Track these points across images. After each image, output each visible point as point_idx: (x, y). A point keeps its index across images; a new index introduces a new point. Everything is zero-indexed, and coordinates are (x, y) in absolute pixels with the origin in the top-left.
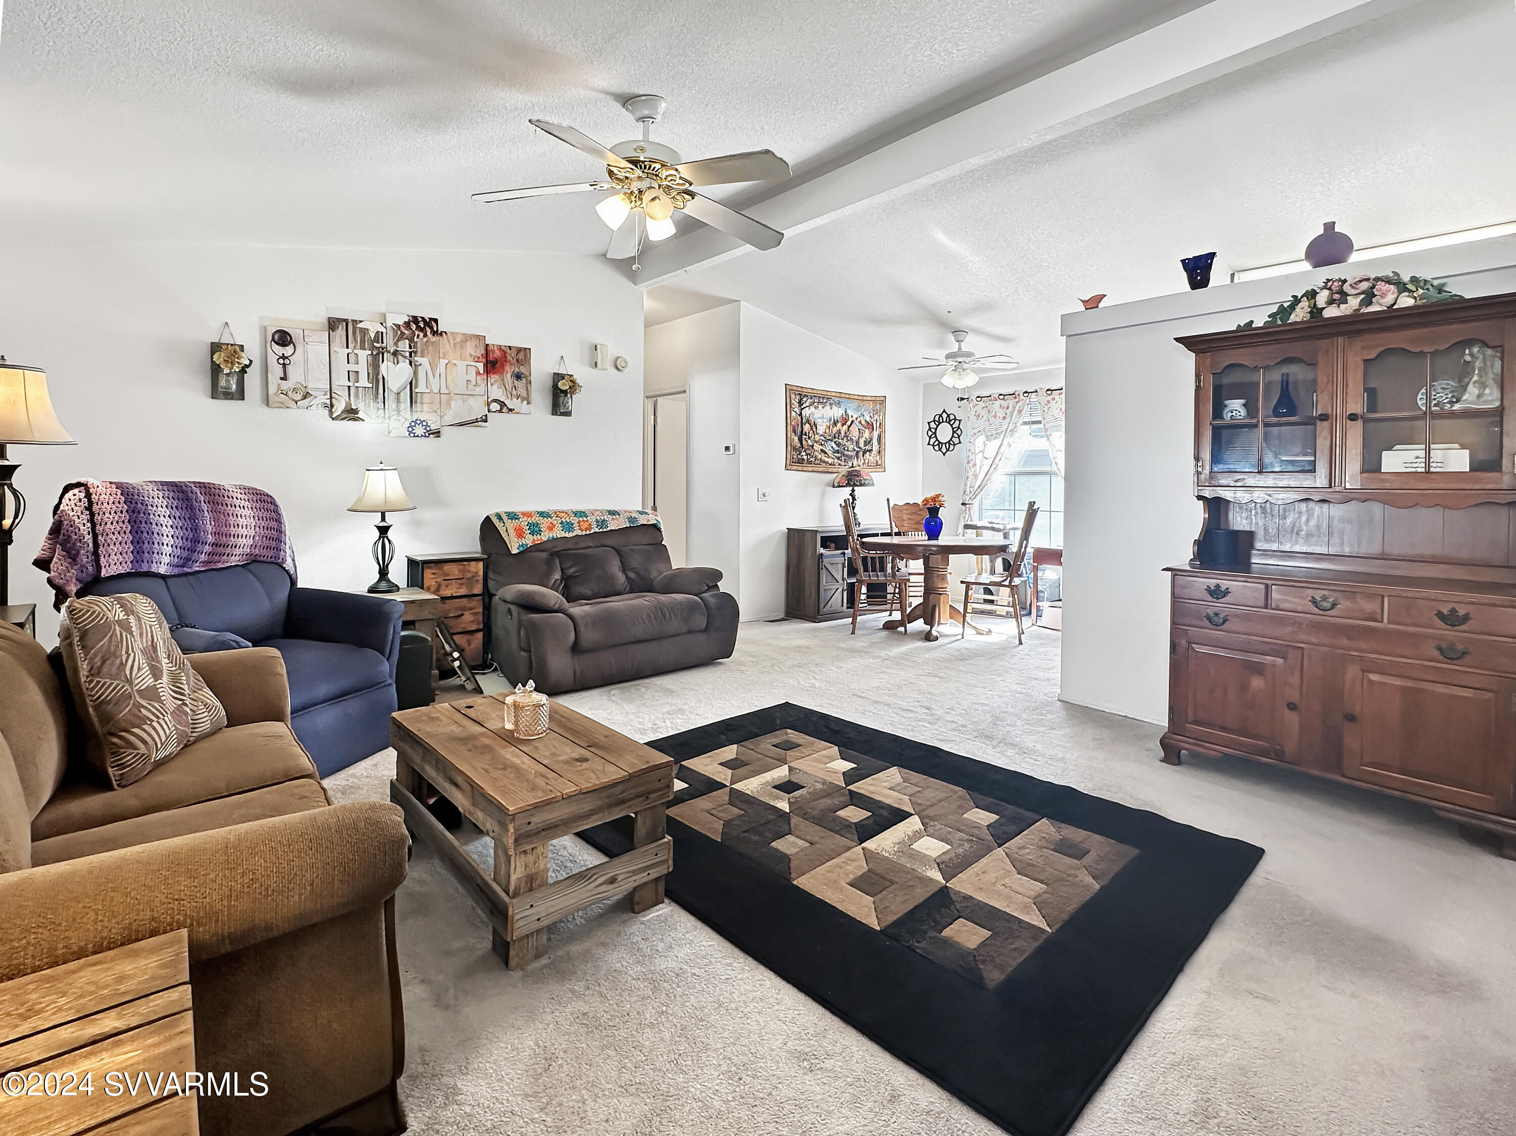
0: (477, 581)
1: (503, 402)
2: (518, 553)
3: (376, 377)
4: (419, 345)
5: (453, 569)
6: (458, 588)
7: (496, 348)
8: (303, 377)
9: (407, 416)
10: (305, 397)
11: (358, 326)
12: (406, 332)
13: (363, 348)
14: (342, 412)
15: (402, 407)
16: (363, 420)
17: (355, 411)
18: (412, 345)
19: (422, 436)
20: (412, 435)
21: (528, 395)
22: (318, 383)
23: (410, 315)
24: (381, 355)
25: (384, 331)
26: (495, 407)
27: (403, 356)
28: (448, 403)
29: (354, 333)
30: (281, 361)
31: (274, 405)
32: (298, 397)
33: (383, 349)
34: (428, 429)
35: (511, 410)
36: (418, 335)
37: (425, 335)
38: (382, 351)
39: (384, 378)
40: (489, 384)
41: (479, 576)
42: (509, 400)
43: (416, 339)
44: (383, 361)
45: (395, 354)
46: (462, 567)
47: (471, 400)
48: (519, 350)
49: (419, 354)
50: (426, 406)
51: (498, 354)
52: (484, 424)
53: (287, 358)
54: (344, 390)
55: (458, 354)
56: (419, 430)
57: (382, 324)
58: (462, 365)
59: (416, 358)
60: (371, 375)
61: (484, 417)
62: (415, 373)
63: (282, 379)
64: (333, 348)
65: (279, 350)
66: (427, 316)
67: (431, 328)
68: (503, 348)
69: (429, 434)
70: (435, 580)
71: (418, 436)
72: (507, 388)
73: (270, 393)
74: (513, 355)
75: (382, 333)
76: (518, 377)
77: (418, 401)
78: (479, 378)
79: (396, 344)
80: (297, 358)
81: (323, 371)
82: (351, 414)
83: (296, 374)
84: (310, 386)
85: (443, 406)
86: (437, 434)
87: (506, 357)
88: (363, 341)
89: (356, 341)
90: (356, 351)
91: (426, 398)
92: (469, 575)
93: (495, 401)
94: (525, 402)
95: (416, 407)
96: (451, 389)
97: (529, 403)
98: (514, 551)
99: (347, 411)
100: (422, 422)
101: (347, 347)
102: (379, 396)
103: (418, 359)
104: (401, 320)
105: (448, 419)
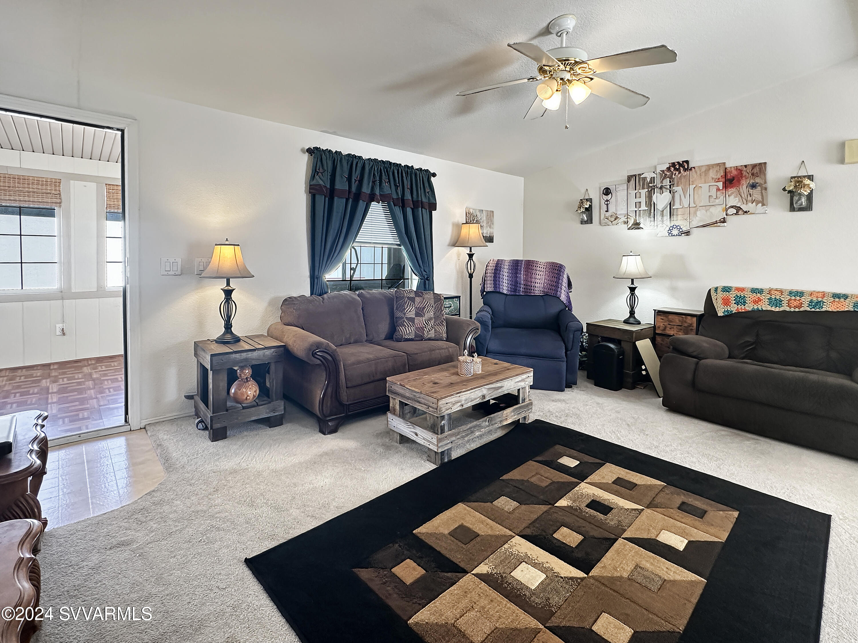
0: (692, 330)
1: (739, 207)
2: (723, 316)
3: (650, 203)
4: (675, 180)
5: (677, 319)
6: (678, 332)
7: (733, 169)
8: (615, 209)
9: (668, 223)
10: (615, 219)
11: (641, 177)
12: (668, 173)
13: (643, 188)
14: (632, 225)
15: (665, 218)
16: (643, 229)
17: (638, 224)
18: (671, 180)
19: (677, 235)
20: (670, 235)
21: (763, 198)
22: (621, 211)
23: (670, 162)
24: (653, 190)
25: (655, 176)
26: (733, 211)
27: (665, 188)
28: (695, 213)
29: (639, 181)
30: (606, 203)
31: (603, 225)
32: (613, 219)
33: (654, 187)
34: (681, 230)
35: (746, 212)
36: (675, 174)
37: (680, 172)
38: (653, 189)
39: (654, 203)
40: (727, 196)
41: (693, 327)
42: (744, 205)
43: (673, 176)
44: (654, 193)
45: (661, 188)
46: (681, 318)
47: (712, 209)
48: (754, 166)
49: (675, 185)
50: (680, 217)
51: (734, 173)
52: (722, 224)
53: (608, 201)
54: (633, 213)
55: (703, 180)
56: (675, 232)
57: (654, 172)
58: (705, 186)
59: (673, 188)
60: (647, 203)
61: (723, 220)
62: (673, 197)
63: (606, 211)
64: (629, 192)
65: (605, 197)
66: (680, 160)
67: (684, 167)
68: (740, 168)
69: (681, 234)
70: (664, 323)
71: (674, 235)
72: (743, 196)
73: (601, 219)
74: (748, 171)
75: (654, 177)
76: (753, 186)
77: (675, 214)
78: (719, 193)
79: (662, 182)
80: (613, 200)
81: (624, 204)
82: (636, 226)
83: (612, 209)
84: (618, 213)
85: (692, 215)
86: (687, 233)
87: (742, 174)
88: (643, 184)
89: (640, 185)
90: (639, 191)
91: (680, 212)
92: (686, 325)
93: (732, 207)
94: (760, 204)
95: (674, 218)
96: (697, 203)
97: (763, 205)
98: (720, 314)
99: (634, 224)
100: (677, 227)
101: (636, 190)
102: (652, 214)
103: (675, 188)
104: (665, 167)
105: (695, 223)
